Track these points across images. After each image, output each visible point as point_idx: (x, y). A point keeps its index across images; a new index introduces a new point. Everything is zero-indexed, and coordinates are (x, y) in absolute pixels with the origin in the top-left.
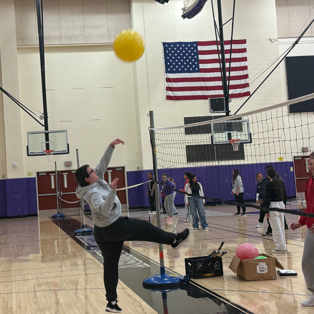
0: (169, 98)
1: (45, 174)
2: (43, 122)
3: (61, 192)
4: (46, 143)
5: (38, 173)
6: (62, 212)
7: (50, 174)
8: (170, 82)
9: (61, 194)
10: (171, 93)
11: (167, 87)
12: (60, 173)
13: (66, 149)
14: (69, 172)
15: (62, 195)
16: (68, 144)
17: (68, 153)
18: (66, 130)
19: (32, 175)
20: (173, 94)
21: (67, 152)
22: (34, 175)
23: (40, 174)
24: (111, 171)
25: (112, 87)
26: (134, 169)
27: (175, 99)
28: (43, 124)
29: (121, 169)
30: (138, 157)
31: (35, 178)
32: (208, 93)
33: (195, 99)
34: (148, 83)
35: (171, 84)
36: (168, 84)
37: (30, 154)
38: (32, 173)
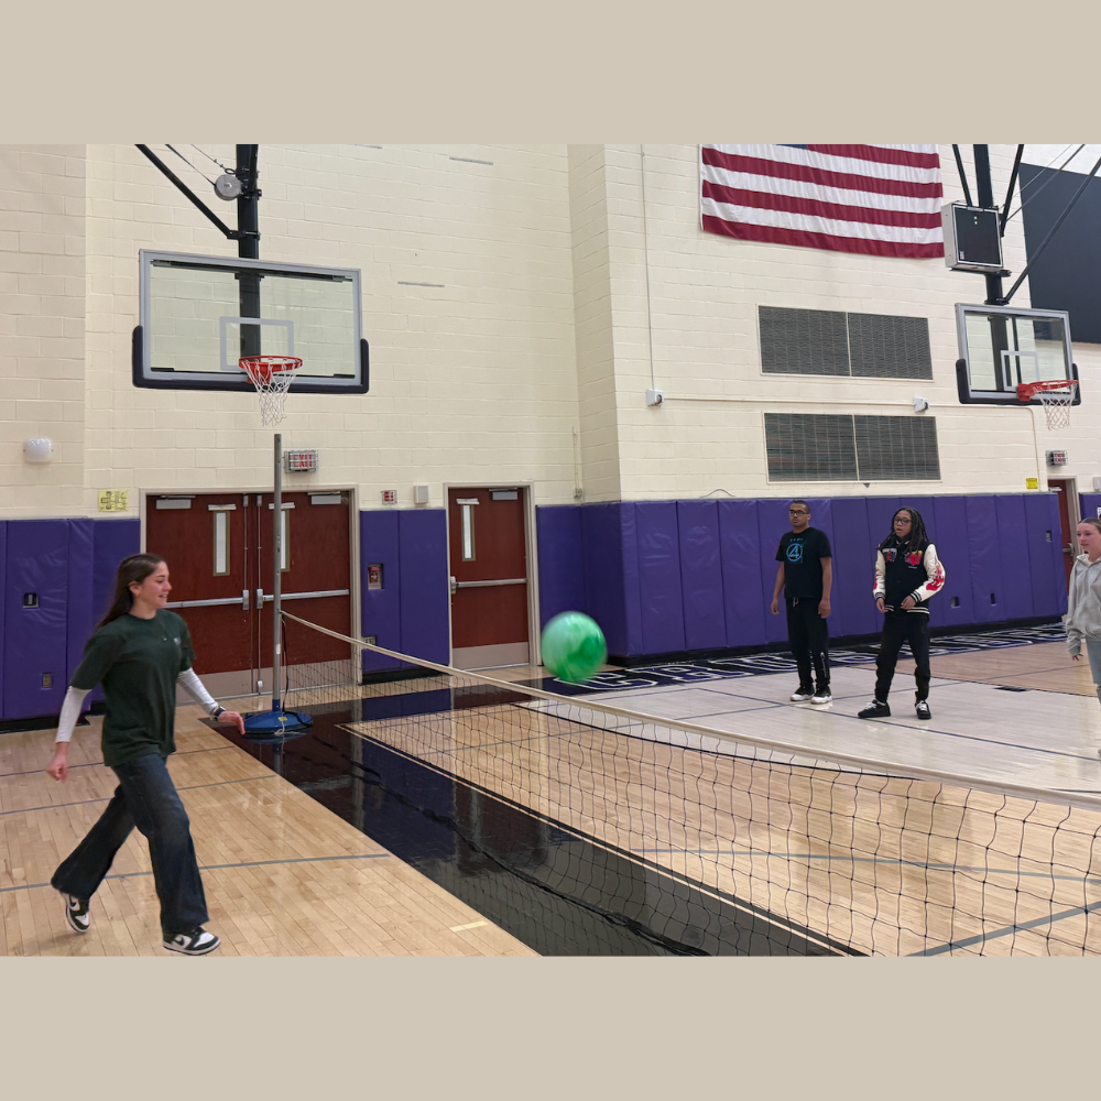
0: (712, 225)
1: (186, 505)
2: (229, 213)
3: (260, 591)
4: (242, 326)
5: (152, 499)
6: (260, 683)
7: (211, 508)
8: (716, 164)
9: (260, 602)
10: (718, 210)
11: (705, 182)
12: (260, 502)
13: (353, 367)
14: (301, 498)
15: (260, 607)
16: (364, 346)
17: (363, 388)
18: (358, 272)
19: (123, 509)
20: (724, 211)
21: (356, 382)
22: (134, 510)
23: (161, 505)
24: (475, 502)
25: (490, 164)
26: (564, 498)
27: (731, 232)
28: (233, 225)
29: (514, 496)
30: (579, 450)
31: (135, 524)
32: (832, 226)
33: (793, 244)
34: (643, 155)
35: (719, 173)
36: (708, 170)
37: (148, 374)
38: (121, 497)
